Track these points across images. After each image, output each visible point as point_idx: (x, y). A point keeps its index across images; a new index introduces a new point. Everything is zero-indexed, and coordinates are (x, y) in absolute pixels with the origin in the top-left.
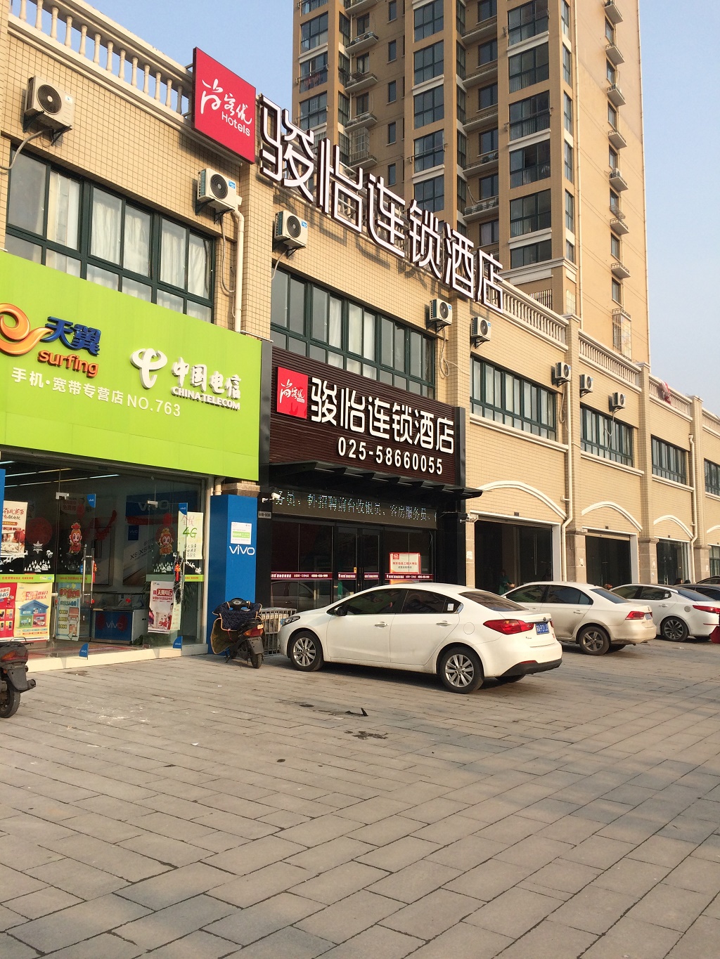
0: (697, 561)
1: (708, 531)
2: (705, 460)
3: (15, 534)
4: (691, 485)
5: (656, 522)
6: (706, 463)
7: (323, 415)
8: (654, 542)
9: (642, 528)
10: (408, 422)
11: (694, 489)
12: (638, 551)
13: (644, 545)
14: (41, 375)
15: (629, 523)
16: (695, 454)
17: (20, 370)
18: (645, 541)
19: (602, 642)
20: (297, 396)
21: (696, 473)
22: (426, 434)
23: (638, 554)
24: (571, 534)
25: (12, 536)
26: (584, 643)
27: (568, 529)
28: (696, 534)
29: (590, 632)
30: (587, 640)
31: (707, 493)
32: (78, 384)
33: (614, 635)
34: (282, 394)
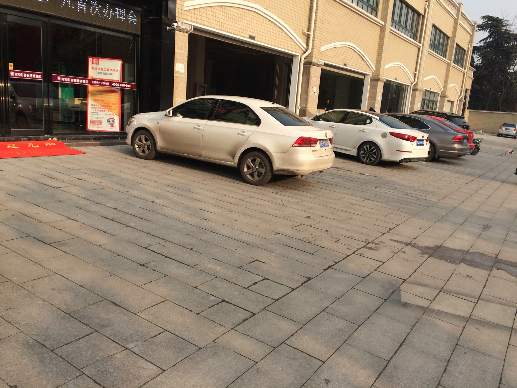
0: (413, 99)
1: (425, 79)
2: (434, 25)
4: (420, 42)
5: (386, 67)
6: (434, 28)
8: (382, 81)
9: (375, 69)
11: (421, 45)
12: (369, 87)
13: (374, 83)
15: (365, 64)
16: (427, 18)
18: (375, 80)
19: (263, 171)
21: (425, 33)
23: (369, 89)
24: (308, 64)
26: (246, 170)
27: (306, 60)
28: (416, 80)
29: (253, 158)
30: (249, 168)
31: (430, 50)
33: (278, 164)
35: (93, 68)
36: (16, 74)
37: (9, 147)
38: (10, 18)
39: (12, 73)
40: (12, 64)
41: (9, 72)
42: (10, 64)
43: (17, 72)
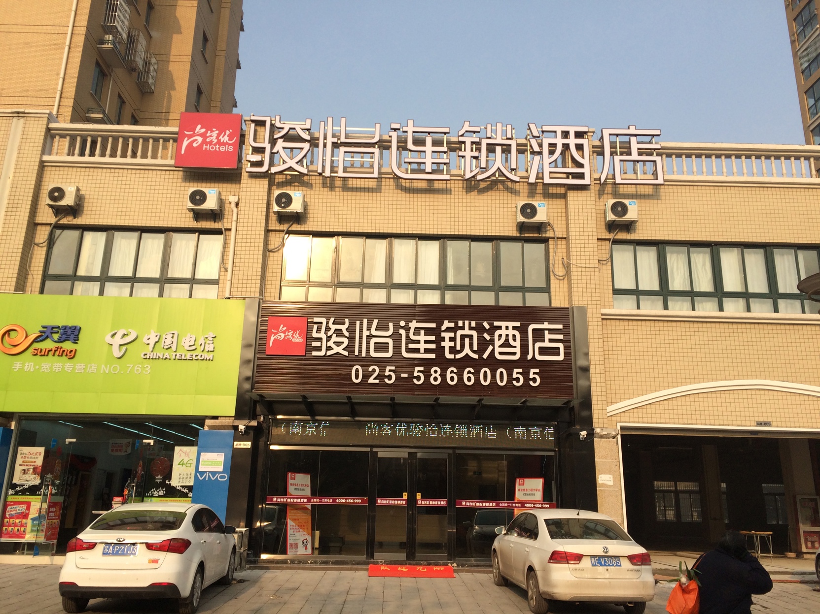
3: (33, 469)
7: (329, 348)
10: (471, 337)
14: (33, 364)
17: (18, 363)
20: (293, 337)
22: (506, 344)
25: (32, 470)
32: (61, 364)
34: (272, 339)
35: (519, 490)
36: (423, 503)
37: (399, 569)
38: (419, 455)
39: (419, 502)
40: (420, 494)
41: (416, 501)
42: (417, 494)
43: (424, 501)
